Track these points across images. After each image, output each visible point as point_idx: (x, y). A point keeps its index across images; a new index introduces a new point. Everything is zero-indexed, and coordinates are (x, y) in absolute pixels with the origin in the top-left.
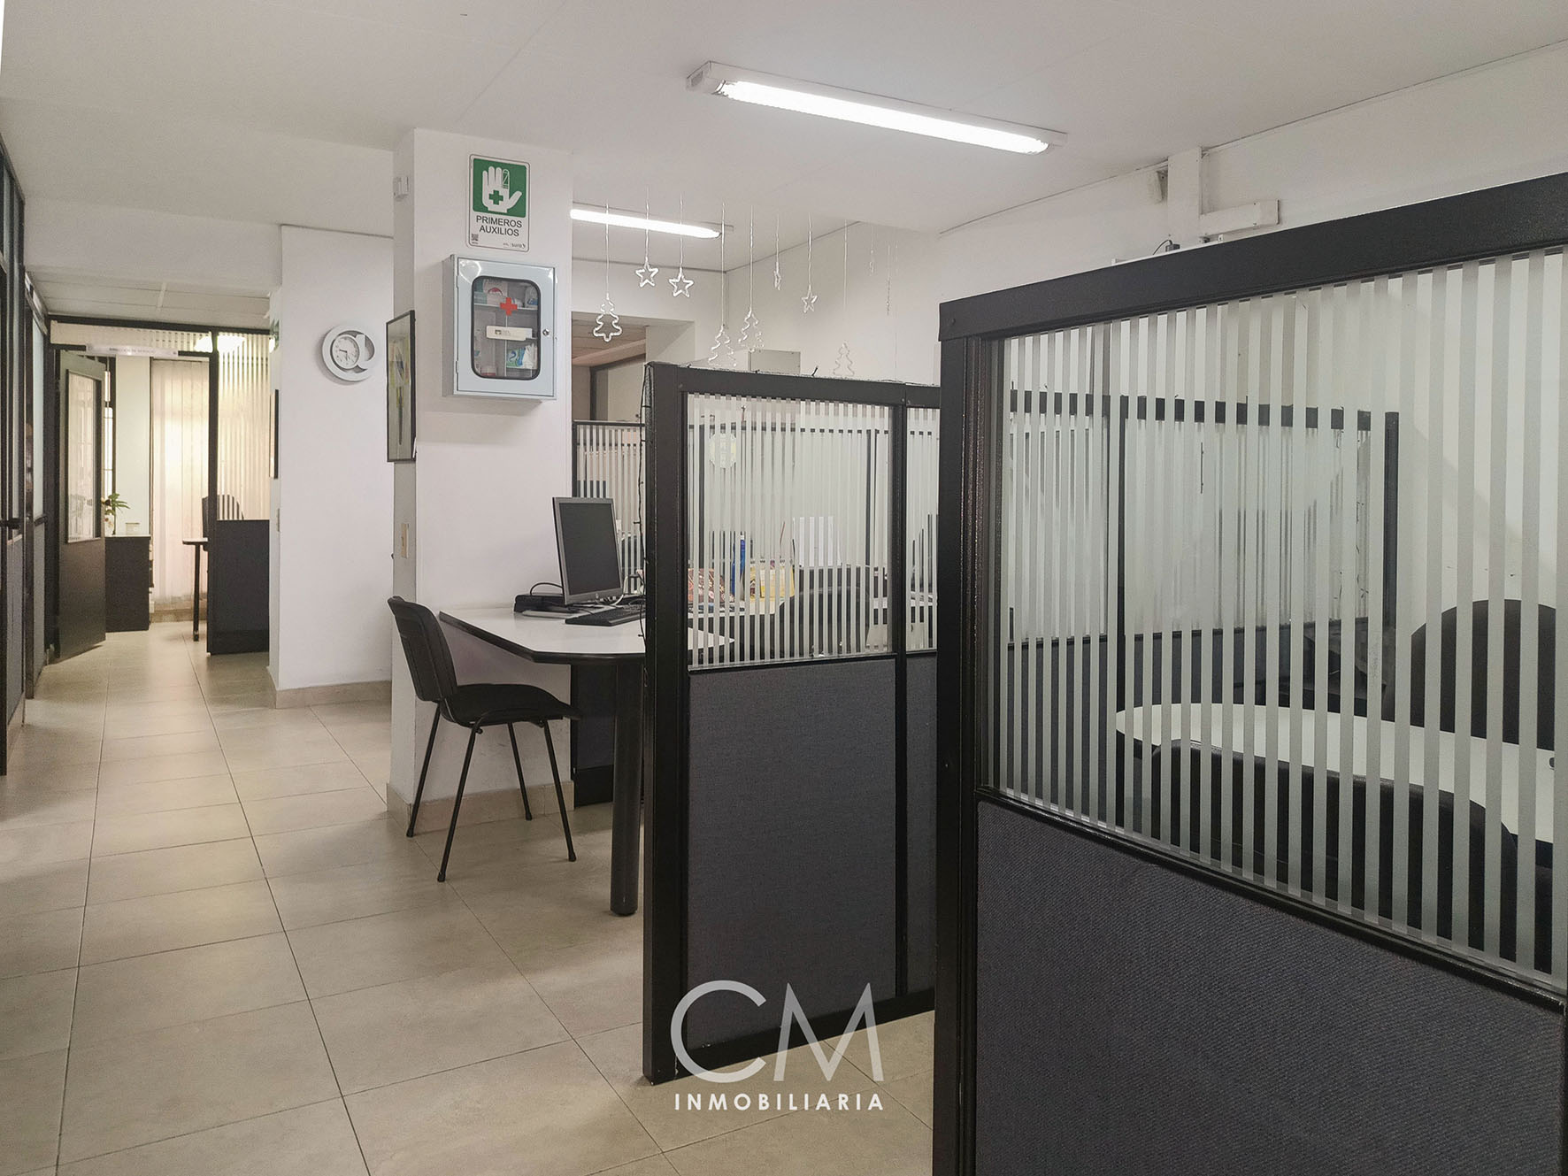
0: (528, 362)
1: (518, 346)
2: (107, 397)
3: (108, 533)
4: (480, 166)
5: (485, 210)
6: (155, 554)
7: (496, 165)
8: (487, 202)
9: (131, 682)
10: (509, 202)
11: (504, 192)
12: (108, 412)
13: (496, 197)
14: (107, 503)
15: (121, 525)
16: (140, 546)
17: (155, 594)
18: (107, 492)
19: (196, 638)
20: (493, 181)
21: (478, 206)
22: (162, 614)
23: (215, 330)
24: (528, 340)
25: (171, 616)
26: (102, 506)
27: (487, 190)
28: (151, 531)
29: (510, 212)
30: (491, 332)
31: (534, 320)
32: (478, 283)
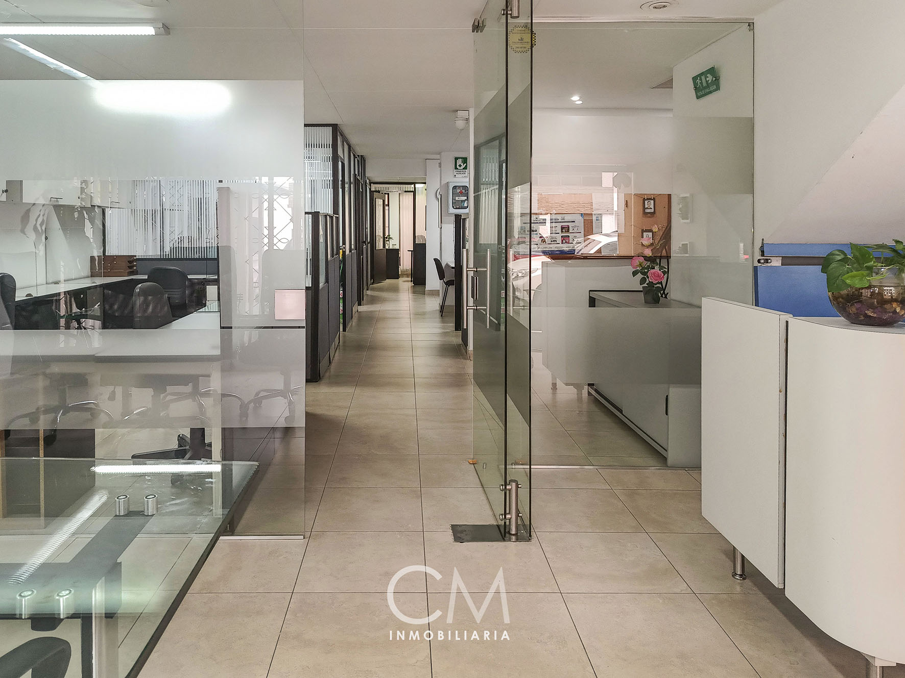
0: (466, 205)
1: (463, 201)
2: (386, 203)
3: (387, 247)
4: (456, 159)
5: (458, 169)
6: (401, 255)
7: (460, 158)
8: (458, 167)
9: (395, 289)
10: (463, 166)
11: (462, 164)
12: (387, 208)
13: (460, 166)
14: (387, 238)
15: (391, 245)
16: (396, 252)
17: (401, 268)
18: (387, 234)
19: (411, 282)
20: (459, 162)
21: (456, 168)
22: (403, 275)
23: (414, 183)
24: (466, 200)
25: (406, 276)
26: (386, 239)
27: (458, 165)
28: (400, 247)
29: (463, 169)
30: (457, 198)
31: (467, 195)
32: (455, 188)
